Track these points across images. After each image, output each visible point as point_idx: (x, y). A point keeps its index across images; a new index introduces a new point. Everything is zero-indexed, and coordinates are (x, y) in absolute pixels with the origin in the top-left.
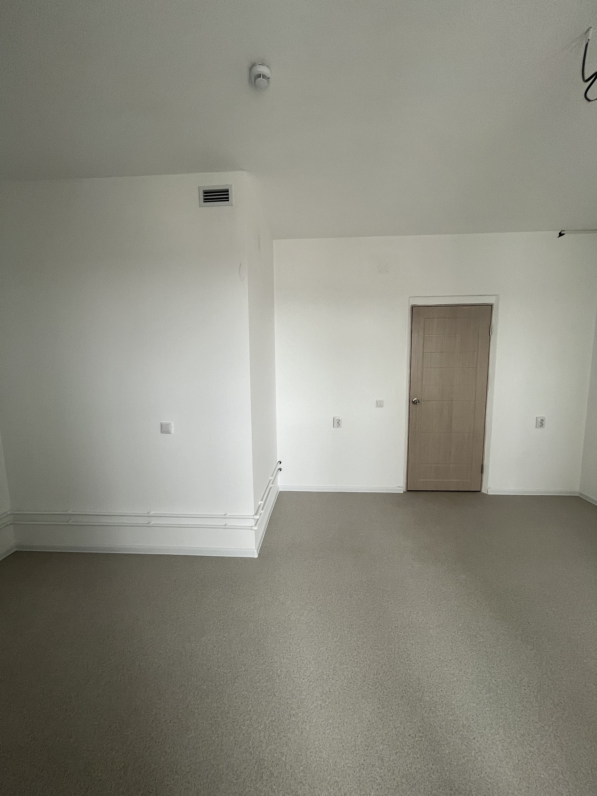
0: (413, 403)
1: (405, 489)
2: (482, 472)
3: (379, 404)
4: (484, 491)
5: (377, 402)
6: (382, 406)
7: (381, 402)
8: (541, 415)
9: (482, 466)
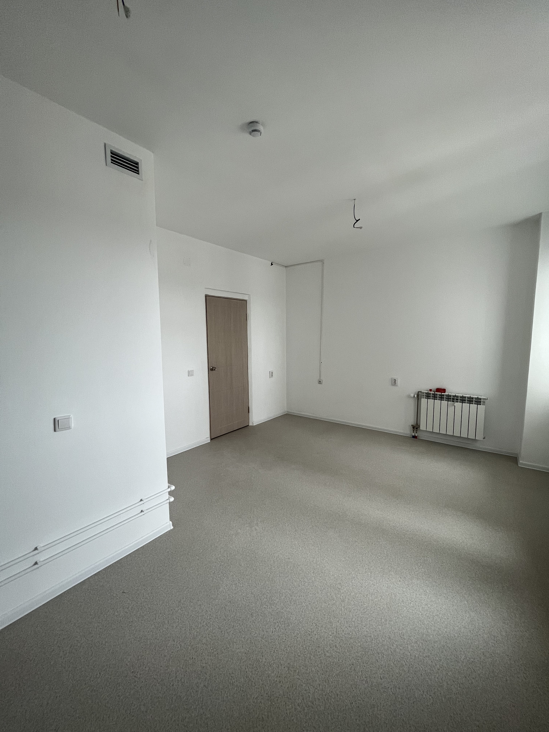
0: (211, 369)
1: (209, 439)
2: (249, 413)
3: (190, 373)
4: (250, 424)
5: (189, 372)
6: (192, 375)
7: (192, 372)
8: (271, 370)
9: (249, 407)
